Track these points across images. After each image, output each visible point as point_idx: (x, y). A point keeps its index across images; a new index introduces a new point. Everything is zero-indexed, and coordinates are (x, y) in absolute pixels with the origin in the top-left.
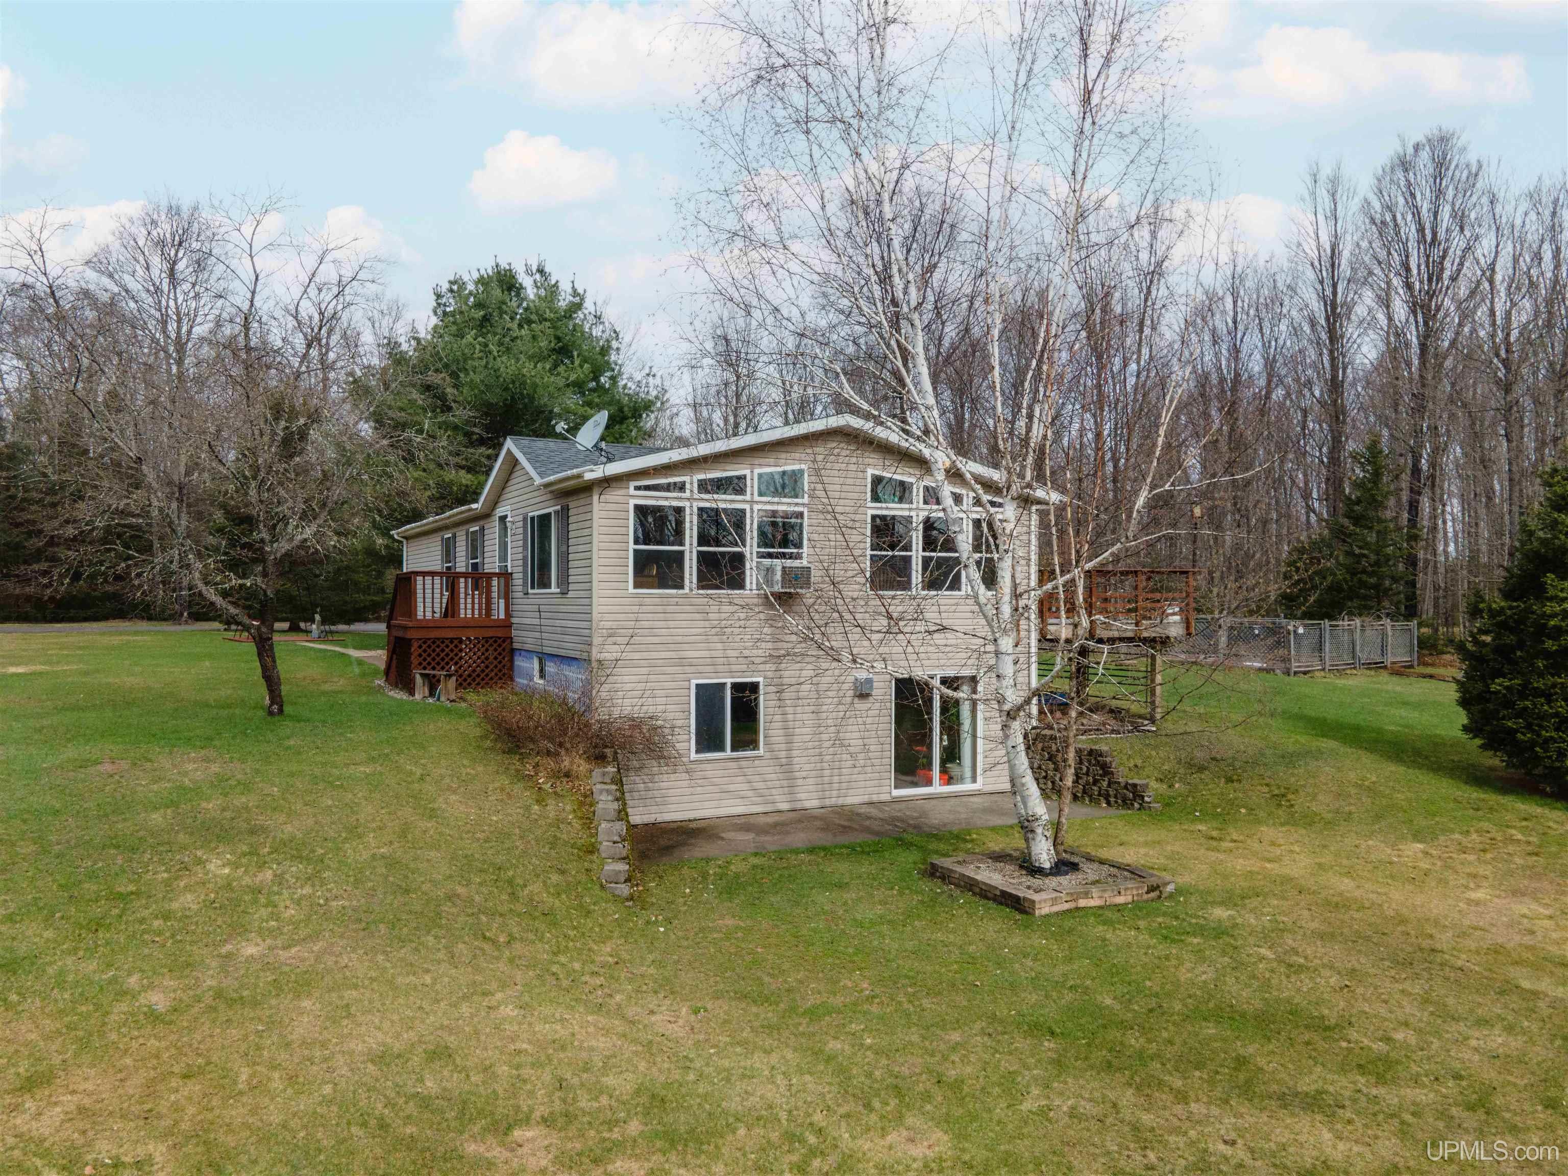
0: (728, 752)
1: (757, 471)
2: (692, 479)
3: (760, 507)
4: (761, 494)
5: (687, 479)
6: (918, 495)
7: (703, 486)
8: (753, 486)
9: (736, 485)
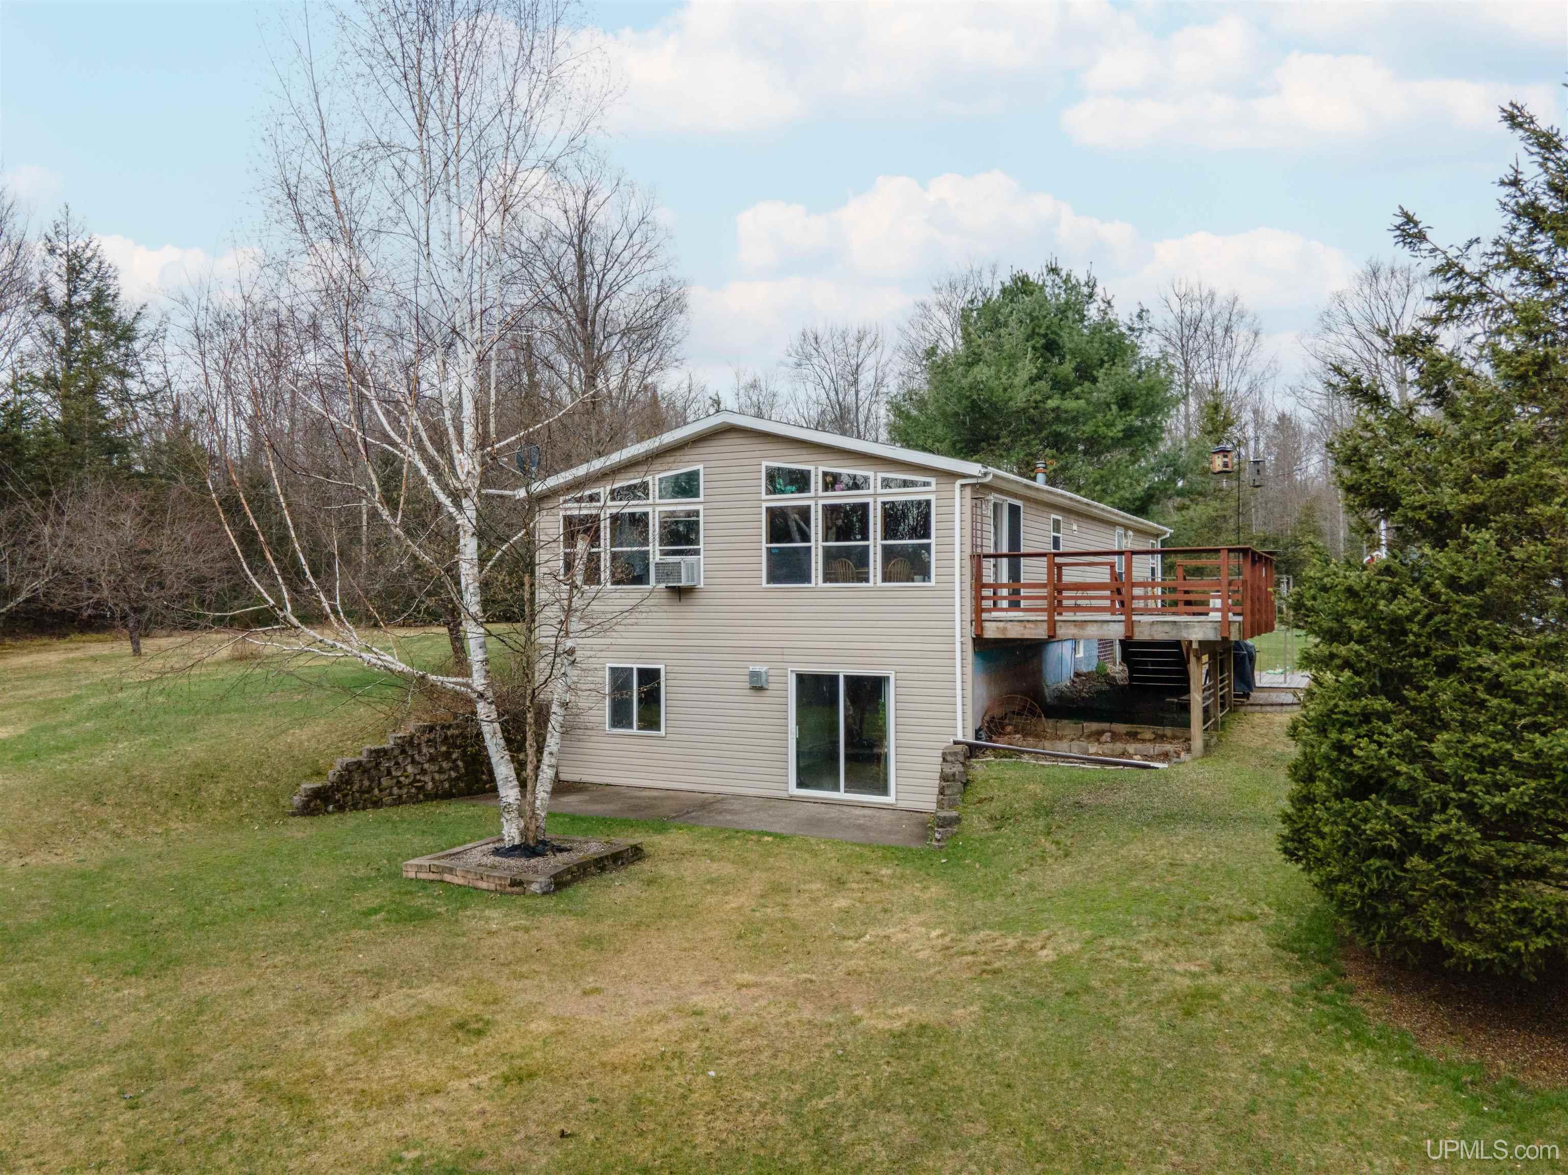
0: (635, 731)
1: (657, 477)
2: (603, 490)
3: (658, 509)
4: (661, 497)
5: (601, 490)
6: (816, 482)
7: (615, 495)
8: (654, 490)
9: (639, 491)
